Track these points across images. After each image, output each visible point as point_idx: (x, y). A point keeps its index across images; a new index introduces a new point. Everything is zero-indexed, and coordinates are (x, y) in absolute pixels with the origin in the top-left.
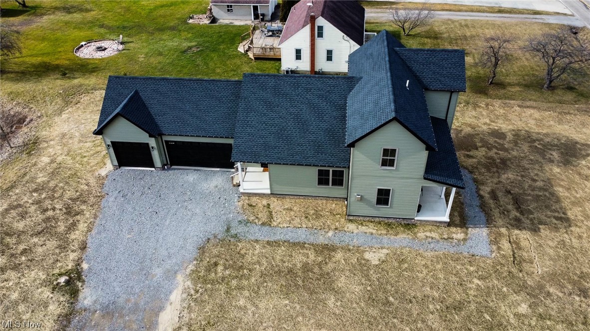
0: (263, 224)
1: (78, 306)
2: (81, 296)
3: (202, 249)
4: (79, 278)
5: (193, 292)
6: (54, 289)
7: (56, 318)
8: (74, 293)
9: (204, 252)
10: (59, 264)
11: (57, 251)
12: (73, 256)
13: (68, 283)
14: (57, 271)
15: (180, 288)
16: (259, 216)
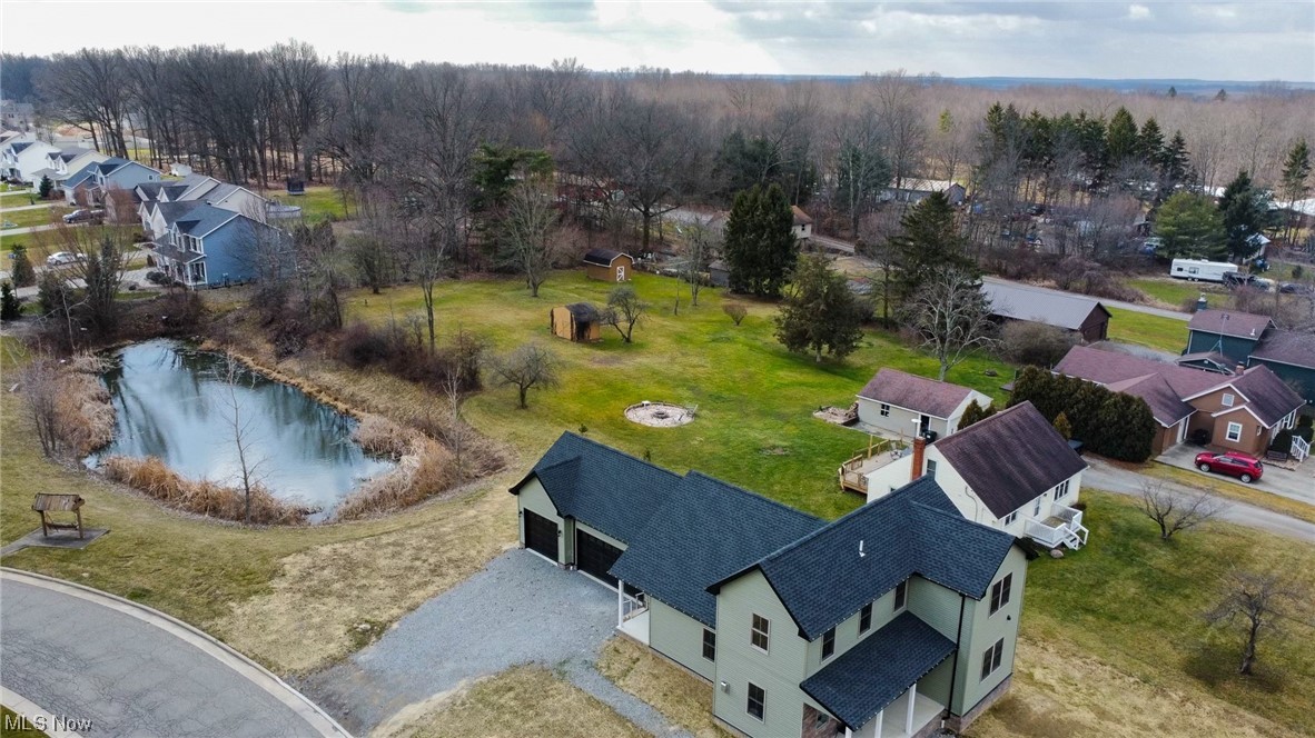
0: (608, 677)
1: (353, 657)
2: (365, 649)
3: (514, 668)
4: (378, 635)
5: (459, 702)
6: (349, 631)
7: (325, 656)
8: (361, 644)
9: (513, 672)
10: (376, 612)
11: (388, 600)
12: (395, 611)
13: (364, 632)
14: (368, 617)
15: (453, 691)
16: (612, 666)
